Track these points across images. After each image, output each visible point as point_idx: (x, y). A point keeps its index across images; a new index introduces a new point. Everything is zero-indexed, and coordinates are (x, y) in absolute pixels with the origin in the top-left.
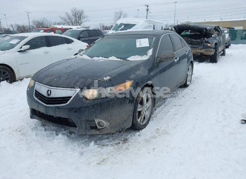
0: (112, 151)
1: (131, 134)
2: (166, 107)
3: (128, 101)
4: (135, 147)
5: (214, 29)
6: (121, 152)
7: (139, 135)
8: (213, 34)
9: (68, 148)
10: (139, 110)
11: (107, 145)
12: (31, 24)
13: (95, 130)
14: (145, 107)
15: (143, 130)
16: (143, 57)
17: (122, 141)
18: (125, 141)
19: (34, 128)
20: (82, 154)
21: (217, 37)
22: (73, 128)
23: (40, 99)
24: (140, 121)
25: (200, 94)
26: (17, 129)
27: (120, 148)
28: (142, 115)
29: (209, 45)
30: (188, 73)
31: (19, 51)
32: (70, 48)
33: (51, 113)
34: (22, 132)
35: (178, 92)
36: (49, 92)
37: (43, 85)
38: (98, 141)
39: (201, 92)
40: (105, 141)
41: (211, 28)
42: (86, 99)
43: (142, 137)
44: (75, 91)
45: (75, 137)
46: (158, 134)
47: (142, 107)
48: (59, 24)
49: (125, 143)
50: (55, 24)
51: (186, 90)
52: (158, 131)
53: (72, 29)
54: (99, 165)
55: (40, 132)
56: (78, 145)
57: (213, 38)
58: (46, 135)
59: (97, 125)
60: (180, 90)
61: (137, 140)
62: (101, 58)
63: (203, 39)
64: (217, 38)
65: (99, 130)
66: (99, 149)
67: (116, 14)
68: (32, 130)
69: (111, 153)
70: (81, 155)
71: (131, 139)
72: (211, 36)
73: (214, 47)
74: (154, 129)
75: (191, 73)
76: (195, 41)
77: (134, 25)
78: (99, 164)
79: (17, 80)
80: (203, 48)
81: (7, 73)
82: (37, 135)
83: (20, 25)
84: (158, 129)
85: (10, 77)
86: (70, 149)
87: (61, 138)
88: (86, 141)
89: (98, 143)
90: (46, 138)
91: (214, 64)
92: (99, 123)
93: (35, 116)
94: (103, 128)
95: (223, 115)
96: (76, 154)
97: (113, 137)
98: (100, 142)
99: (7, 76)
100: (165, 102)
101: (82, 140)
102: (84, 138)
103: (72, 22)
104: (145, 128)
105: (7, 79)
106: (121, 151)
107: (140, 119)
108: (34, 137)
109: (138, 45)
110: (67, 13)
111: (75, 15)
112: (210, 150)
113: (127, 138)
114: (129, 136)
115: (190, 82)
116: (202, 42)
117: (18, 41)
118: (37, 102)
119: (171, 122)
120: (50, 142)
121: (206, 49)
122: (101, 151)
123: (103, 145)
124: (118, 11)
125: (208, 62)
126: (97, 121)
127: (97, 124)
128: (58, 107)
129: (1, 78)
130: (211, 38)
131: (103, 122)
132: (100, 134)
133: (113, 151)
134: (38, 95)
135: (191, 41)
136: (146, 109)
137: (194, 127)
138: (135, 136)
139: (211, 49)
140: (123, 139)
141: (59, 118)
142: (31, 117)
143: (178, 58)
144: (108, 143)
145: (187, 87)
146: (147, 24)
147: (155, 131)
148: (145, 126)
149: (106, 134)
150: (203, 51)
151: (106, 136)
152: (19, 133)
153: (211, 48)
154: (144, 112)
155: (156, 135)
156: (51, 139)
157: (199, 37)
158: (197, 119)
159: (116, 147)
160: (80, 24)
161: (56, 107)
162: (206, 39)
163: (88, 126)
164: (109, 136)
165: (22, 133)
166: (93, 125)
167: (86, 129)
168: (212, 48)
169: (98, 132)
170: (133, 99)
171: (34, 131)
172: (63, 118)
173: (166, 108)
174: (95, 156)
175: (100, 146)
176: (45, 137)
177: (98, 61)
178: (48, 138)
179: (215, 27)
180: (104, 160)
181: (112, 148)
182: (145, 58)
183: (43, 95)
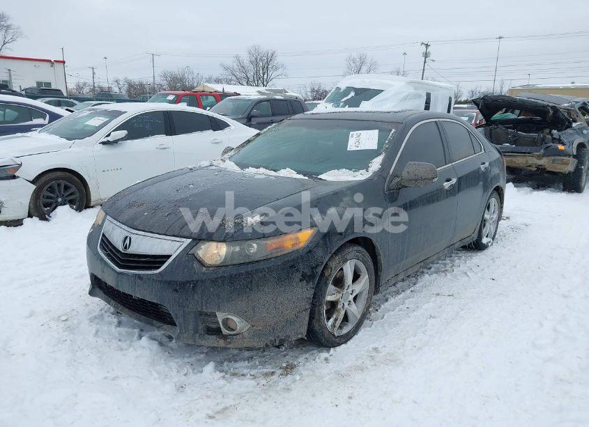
0: (250, 390)
1: (307, 355)
2: (413, 297)
3: (299, 275)
4: (306, 387)
5: (580, 108)
6: (270, 396)
7: (326, 359)
8: (575, 122)
9: (153, 372)
10: (329, 298)
11: (243, 375)
12: (158, 80)
13: (215, 337)
14: (350, 292)
15: (338, 349)
16: (357, 173)
17: (281, 368)
18: (289, 369)
19: (95, 317)
20: (181, 388)
21: (584, 128)
22: (169, 326)
23: (108, 255)
24: (334, 326)
25: (510, 270)
26: (60, 317)
27: (270, 386)
28: (339, 311)
29: (561, 147)
30: (487, 216)
31: (104, 143)
32: (219, 139)
33: (125, 288)
34: (68, 323)
35: (457, 261)
36: (128, 241)
37: (118, 224)
38: (225, 363)
39: (515, 266)
40: (242, 366)
41: (572, 106)
42: (201, 263)
43: (331, 365)
44: (178, 244)
45: (177, 347)
46: (373, 363)
47: (339, 293)
48: (218, 81)
49: (287, 375)
50: (209, 81)
51: (478, 258)
52: (374, 354)
53: (239, 94)
54: (210, 421)
55: (105, 328)
56: (180, 366)
57: (575, 130)
58: (117, 335)
59: (221, 326)
60: (463, 257)
61: (317, 371)
62: (262, 170)
63: (548, 131)
64: (585, 132)
65: (225, 337)
66: (222, 382)
67: (351, 63)
68: (91, 322)
69: (248, 394)
70: (178, 390)
71: (304, 365)
72: (570, 126)
73: (575, 153)
74: (366, 349)
75: (495, 216)
76: (525, 137)
77: (377, 92)
78: (211, 417)
79: (92, 204)
80: (544, 156)
81: (73, 189)
82: (99, 333)
83: (135, 81)
84: (376, 349)
85: (78, 198)
86: (155, 375)
87: (144, 348)
88: (199, 360)
89: (226, 368)
90: (115, 343)
91: (574, 196)
92: (226, 321)
93: (98, 290)
94: (234, 335)
95: (555, 330)
96: (168, 387)
97: (264, 356)
98: (230, 365)
99: (71, 194)
100: (415, 284)
101: (190, 356)
102: (197, 353)
103: (248, 79)
104: (345, 342)
105: (71, 203)
106: (271, 393)
107: (332, 320)
108: (91, 338)
109: (352, 145)
110: (237, 57)
111: (255, 63)
112: (491, 418)
113: (295, 363)
114: (301, 359)
115: (493, 239)
116: (543, 139)
117: (106, 120)
118: (102, 260)
119: (415, 336)
120: (120, 352)
121: (553, 158)
122: (226, 388)
123: (234, 375)
124: (355, 55)
125: (558, 189)
126: (220, 317)
127: (220, 323)
128: (140, 277)
129: (60, 200)
130: (569, 131)
131: (235, 319)
132: (228, 346)
133: (252, 392)
134: (107, 244)
135: (514, 136)
136: (351, 297)
137: (467, 355)
138: (317, 359)
139: (566, 158)
140: (284, 365)
141: (143, 301)
142: (91, 293)
143: (454, 181)
144: (245, 371)
145: (484, 250)
146: (411, 90)
147: (368, 354)
148: (347, 338)
149: (249, 349)
150: (544, 162)
151: (247, 354)
152: (62, 326)
153: (566, 156)
154: (346, 304)
155: (368, 363)
156: (124, 345)
157: (538, 127)
158: (481, 334)
159: (264, 382)
160: (265, 83)
161: (136, 275)
162: (555, 132)
163: (201, 327)
164: (254, 353)
165: (66, 326)
166: (214, 326)
167: (196, 331)
168: (569, 156)
169: (222, 343)
170: (313, 271)
171: (95, 325)
172: (150, 302)
173: (414, 299)
174: (208, 397)
175: (227, 376)
176: (113, 340)
177: (252, 177)
178: (120, 343)
179: (584, 103)
180: (226, 409)
181: (253, 382)
182: (361, 176)
183: (114, 247)
